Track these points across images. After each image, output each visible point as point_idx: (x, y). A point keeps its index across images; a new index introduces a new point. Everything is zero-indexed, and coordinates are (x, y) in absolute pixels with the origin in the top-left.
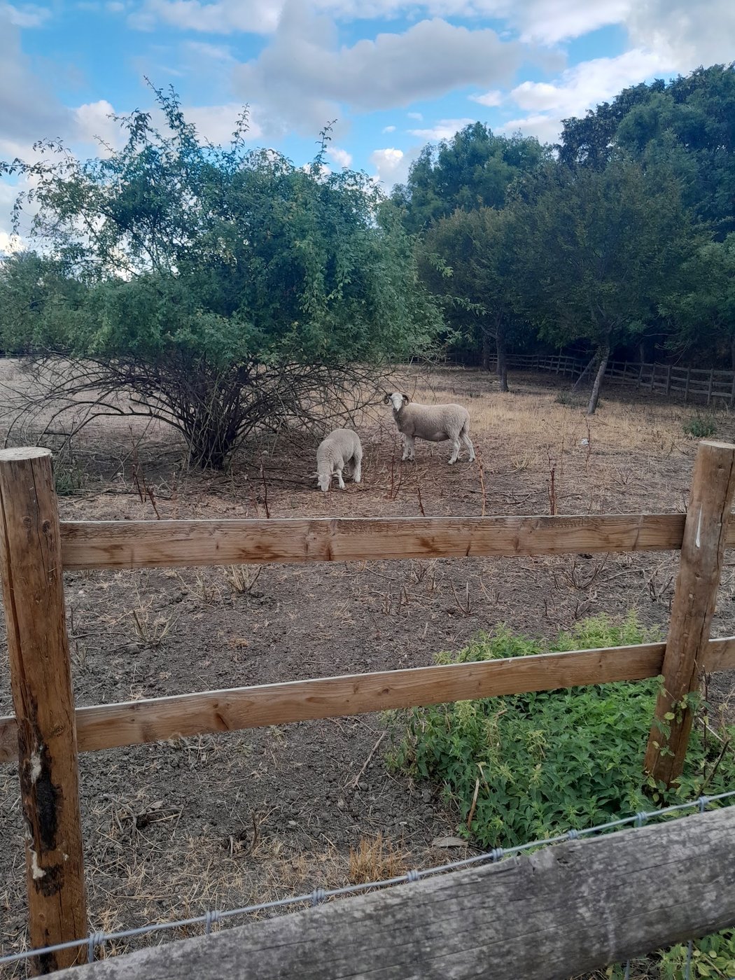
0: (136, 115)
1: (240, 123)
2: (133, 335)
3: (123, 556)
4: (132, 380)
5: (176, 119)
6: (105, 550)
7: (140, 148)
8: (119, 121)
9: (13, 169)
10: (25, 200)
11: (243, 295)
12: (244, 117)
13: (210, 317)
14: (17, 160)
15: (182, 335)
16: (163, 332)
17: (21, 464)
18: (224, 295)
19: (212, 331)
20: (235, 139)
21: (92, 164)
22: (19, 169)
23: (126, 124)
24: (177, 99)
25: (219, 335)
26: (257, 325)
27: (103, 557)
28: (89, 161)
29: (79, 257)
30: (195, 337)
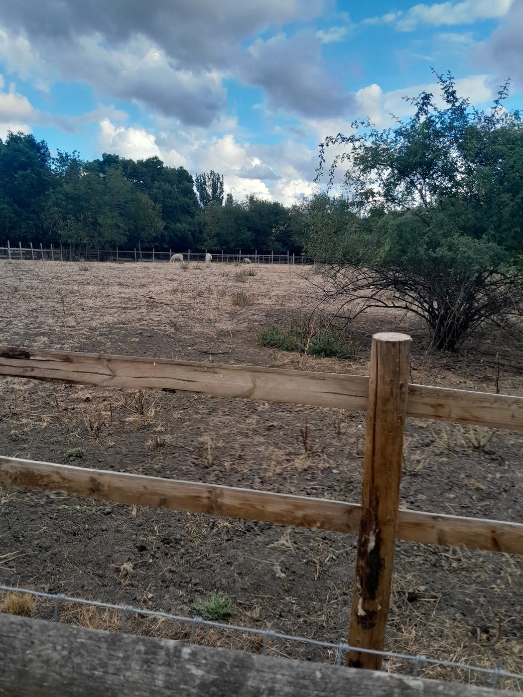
0: (423, 95)
1: (500, 93)
2: (404, 252)
3: (443, 412)
4: (396, 283)
5: (451, 96)
6: (432, 406)
7: (423, 118)
8: (410, 101)
9: (336, 141)
10: (339, 161)
11: (491, 222)
12: (505, 88)
13: (465, 239)
14: (339, 134)
15: (440, 252)
16: (427, 250)
17: (394, 344)
18: (476, 222)
19: (465, 249)
20: (495, 105)
21: (386, 133)
22: (340, 140)
23: (415, 102)
24: (452, 81)
25: (470, 253)
26: (499, 244)
27: (431, 411)
28: (385, 131)
29: (370, 198)
30: (451, 253)
